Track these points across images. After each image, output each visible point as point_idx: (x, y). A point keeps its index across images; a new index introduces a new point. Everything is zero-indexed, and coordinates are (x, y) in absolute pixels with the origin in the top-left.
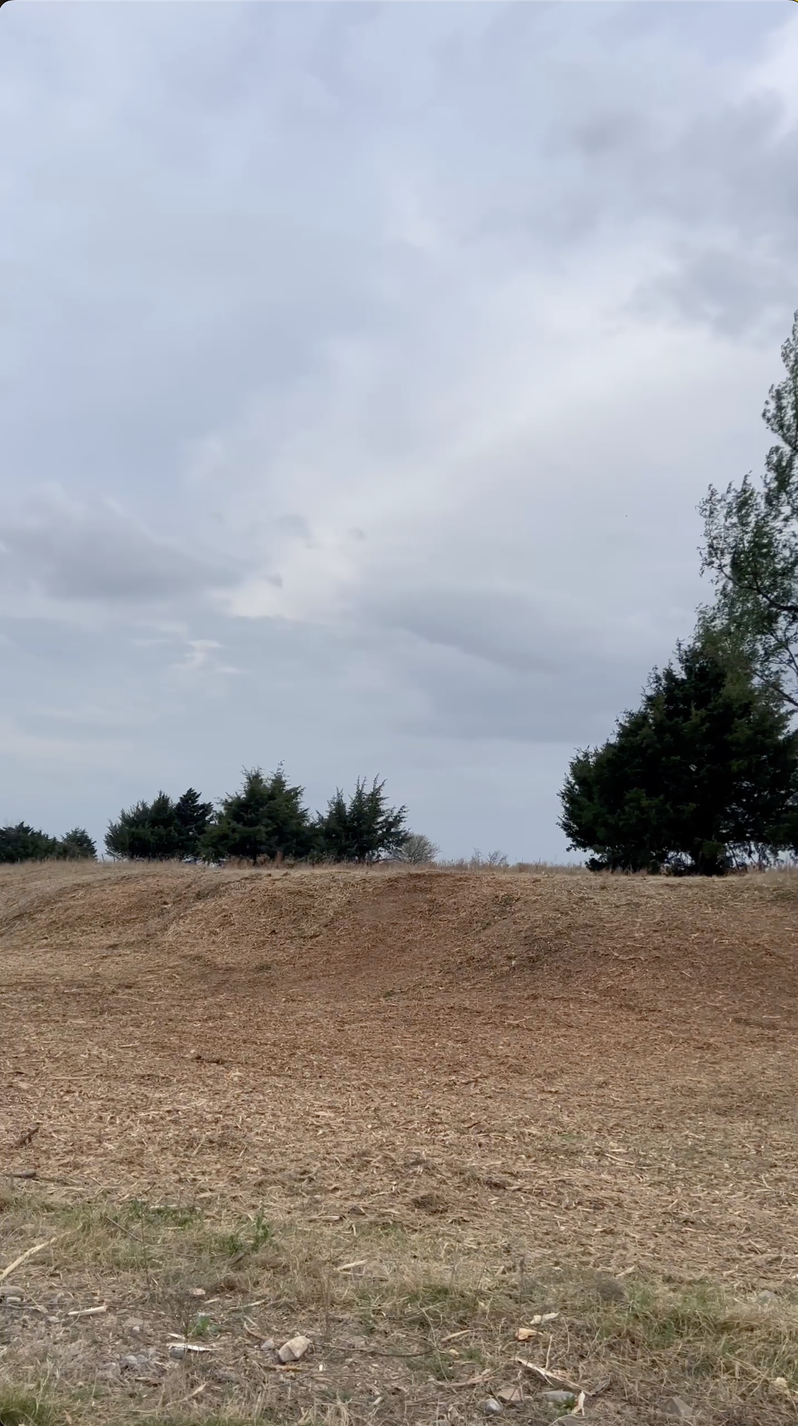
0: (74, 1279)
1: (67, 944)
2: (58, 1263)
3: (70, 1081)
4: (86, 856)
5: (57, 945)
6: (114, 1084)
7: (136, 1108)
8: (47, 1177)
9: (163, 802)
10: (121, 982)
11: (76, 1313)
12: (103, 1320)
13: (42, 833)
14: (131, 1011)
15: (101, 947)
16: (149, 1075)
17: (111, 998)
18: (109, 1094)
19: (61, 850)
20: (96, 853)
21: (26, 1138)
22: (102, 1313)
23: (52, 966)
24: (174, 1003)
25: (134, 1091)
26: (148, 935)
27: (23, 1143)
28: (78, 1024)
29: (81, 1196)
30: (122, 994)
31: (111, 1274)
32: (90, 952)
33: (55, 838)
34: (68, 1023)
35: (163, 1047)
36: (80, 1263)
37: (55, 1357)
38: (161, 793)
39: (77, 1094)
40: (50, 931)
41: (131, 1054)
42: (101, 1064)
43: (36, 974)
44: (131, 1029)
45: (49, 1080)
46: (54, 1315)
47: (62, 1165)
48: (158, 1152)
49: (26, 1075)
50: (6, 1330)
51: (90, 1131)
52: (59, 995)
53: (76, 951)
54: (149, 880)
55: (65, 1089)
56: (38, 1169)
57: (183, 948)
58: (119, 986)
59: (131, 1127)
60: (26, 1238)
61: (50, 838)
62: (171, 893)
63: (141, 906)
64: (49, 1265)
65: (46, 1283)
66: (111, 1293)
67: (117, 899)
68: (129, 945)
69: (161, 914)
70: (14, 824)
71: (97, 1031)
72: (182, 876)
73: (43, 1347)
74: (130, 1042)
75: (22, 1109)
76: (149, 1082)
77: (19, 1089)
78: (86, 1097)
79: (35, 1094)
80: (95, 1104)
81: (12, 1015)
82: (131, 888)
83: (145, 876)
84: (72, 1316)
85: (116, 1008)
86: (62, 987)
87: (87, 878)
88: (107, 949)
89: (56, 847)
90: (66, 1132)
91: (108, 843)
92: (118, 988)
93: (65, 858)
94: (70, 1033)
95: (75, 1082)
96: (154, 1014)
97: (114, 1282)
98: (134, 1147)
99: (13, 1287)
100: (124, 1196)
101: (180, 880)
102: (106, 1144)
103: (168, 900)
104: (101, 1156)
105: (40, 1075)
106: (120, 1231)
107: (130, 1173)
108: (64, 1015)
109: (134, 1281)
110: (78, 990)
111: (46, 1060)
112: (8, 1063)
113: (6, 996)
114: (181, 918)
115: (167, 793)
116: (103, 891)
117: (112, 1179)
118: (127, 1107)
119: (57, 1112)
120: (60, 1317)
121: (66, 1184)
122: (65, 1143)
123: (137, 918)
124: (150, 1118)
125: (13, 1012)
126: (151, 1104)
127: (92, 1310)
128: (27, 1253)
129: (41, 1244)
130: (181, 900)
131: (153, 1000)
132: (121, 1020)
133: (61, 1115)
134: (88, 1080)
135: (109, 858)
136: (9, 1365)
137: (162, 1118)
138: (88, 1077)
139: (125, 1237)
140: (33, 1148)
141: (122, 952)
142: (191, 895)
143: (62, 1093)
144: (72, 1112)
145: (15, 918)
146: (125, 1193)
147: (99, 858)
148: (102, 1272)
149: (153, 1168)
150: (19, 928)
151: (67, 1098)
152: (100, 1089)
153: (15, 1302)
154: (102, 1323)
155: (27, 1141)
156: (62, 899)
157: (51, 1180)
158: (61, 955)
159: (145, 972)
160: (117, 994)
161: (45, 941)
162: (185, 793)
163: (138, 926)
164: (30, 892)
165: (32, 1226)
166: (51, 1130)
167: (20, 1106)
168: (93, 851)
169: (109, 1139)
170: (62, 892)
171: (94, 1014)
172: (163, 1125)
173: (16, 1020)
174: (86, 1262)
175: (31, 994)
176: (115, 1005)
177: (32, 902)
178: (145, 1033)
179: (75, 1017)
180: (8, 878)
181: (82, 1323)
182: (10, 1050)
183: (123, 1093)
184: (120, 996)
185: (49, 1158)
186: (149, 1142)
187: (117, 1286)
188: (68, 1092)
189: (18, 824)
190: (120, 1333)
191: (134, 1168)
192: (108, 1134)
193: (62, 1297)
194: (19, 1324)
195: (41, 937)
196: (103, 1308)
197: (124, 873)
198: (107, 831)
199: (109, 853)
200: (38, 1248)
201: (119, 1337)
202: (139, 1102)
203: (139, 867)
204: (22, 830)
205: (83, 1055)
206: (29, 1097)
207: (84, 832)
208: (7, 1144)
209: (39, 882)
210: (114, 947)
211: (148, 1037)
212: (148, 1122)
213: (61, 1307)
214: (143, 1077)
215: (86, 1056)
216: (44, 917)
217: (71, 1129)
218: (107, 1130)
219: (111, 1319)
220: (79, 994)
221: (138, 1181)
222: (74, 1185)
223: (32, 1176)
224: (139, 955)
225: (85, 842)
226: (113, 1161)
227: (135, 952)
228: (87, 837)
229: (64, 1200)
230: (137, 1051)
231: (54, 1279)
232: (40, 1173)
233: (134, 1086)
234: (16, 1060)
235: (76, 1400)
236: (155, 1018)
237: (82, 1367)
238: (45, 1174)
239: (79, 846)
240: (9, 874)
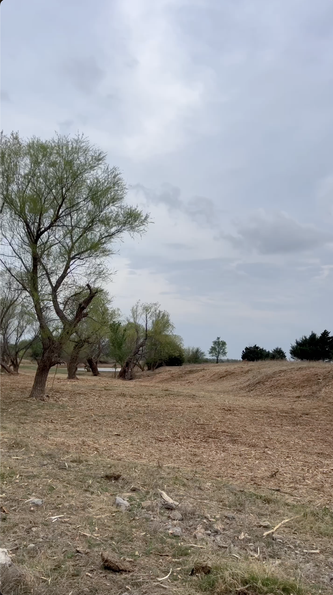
0: (303, 536)
1: (279, 395)
2: (296, 528)
3: (288, 452)
4: (282, 359)
5: (275, 395)
6: (307, 456)
7: (318, 466)
8: (284, 491)
9: (313, 336)
10: (304, 412)
11: (306, 551)
12: (319, 556)
13: (264, 349)
14: (309, 425)
15: (293, 397)
16: (321, 453)
17: (300, 418)
18: (305, 459)
19: (272, 356)
20: (286, 358)
21: (274, 474)
22: (318, 553)
23: (274, 404)
24: (328, 422)
25: (316, 459)
26: (313, 393)
27: (272, 476)
28: (288, 429)
29: (300, 502)
30: (304, 417)
31: (319, 537)
32: (289, 399)
33: (269, 352)
34: (283, 428)
35: (326, 442)
36: (305, 530)
37: (301, 569)
38: (312, 332)
39: (292, 458)
40: (271, 390)
41: (312, 443)
42: (300, 447)
43: (268, 407)
44: (311, 432)
45: (279, 451)
46: (297, 550)
47: (290, 487)
48: (330, 487)
49: (270, 448)
50: (279, 553)
51: (299, 474)
52: (278, 416)
53: (283, 398)
54: (311, 369)
55: (286, 455)
56: (280, 488)
57: (329, 399)
58: (303, 414)
59: (317, 475)
60: (282, 516)
61: (267, 351)
62: (322, 375)
63: (308, 380)
64: (292, 529)
65: (292, 536)
66: (320, 545)
67: (298, 377)
68: (305, 397)
69: (318, 384)
70: (253, 346)
71: (296, 432)
72: (326, 368)
73: (295, 563)
74: (311, 438)
75: (270, 462)
76: (322, 456)
77: (267, 454)
78: (295, 460)
79: (274, 457)
80: (300, 463)
81: (260, 423)
82: (304, 372)
83: (309, 368)
84: (305, 552)
85: (302, 423)
86: (279, 413)
87: (284, 368)
88: (296, 398)
89: (270, 355)
90: (289, 474)
91: (291, 353)
92: (303, 415)
93: (274, 359)
94: (285, 432)
95: (290, 453)
96: (320, 427)
97: (321, 541)
98: (319, 484)
99: (279, 535)
100: (318, 504)
101: (325, 369)
102: (307, 481)
103: (320, 378)
104: (305, 485)
105: (275, 449)
106: (320, 519)
107: (319, 494)
108: (281, 425)
109: (330, 542)
110: (286, 414)
111: (277, 443)
112: (262, 443)
113: (257, 415)
114: (327, 386)
115: (315, 332)
116: (292, 373)
117: (312, 496)
118: (314, 466)
119: (284, 465)
120: (300, 551)
121: (292, 496)
122: (290, 478)
123: (307, 385)
124: (325, 472)
125: (261, 422)
126: (324, 466)
127: (313, 551)
128: (283, 522)
129: (287, 519)
130: (326, 378)
131: (318, 421)
132: (306, 428)
133: (286, 466)
134: (295, 453)
135: (292, 360)
136: (283, 568)
137: (330, 472)
138: (295, 451)
139: (323, 522)
140: (277, 479)
141: (303, 399)
142: (330, 376)
143: (285, 457)
144: (290, 465)
145: (257, 383)
146: (318, 502)
147: (288, 359)
148: (315, 536)
149: (329, 494)
150: (259, 387)
151: (288, 459)
152: (301, 457)
153: (280, 542)
154: (318, 558)
155: (274, 476)
156: (275, 376)
157: (287, 493)
158: (277, 400)
159: (313, 409)
160: (303, 417)
161: (270, 393)
162: (323, 332)
163: (308, 389)
164: (262, 373)
165: (282, 511)
166: (283, 472)
167: (269, 461)
168: (285, 357)
169: (308, 479)
170: (275, 373)
171: (294, 425)
172: (330, 475)
173: (262, 425)
174: (307, 530)
175: (267, 415)
176: (302, 422)
177: (263, 377)
178: (317, 435)
179: (287, 426)
180: (252, 367)
181: (310, 556)
182: (262, 437)
183: (311, 460)
184: (304, 418)
185: (284, 484)
186: (326, 482)
187: (323, 543)
188: (288, 457)
189: (254, 345)
190: (327, 563)
191: (321, 493)
192: (307, 477)
193: (299, 543)
194: (283, 551)
195: (268, 392)
196: (318, 551)
197: (300, 366)
198: (291, 348)
199: (292, 357)
200: (286, 521)
201: (327, 565)
202: (319, 464)
203: (305, 364)
204: (256, 348)
205: (292, 442)
206: (272, 457)
207: (280, 349)
208: (266, 476)
209: (265, 369)
210: (299, 397)
211: (319, 436)
212: (324, 473)
213: (300, 547)
214: (319, 454)
215: (293, 443)
216: (268, 383)
217: (291, 473)
218: (306, 475)
219: (322, 557)
220: (287, 416)
221: (323, 498)
222: (296, 496)
223: (278, 490)
224: (310, 401)
225: (281, 353)
226: (311, 488)
227: (308, 400)
228: (282, 351)
229: (293, 502)
230: (314, 442)
231: (295, 535)
232: (281, 490)
233: (315, 457)
234: (265, 442)
235: (313, 588)
236: (320, 429)
237: (313, 575)
238: (283, 490)
239: (279, 355)
240: (253, 366)
